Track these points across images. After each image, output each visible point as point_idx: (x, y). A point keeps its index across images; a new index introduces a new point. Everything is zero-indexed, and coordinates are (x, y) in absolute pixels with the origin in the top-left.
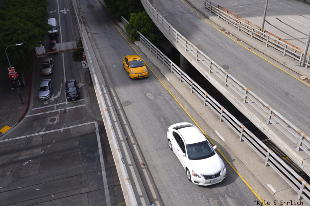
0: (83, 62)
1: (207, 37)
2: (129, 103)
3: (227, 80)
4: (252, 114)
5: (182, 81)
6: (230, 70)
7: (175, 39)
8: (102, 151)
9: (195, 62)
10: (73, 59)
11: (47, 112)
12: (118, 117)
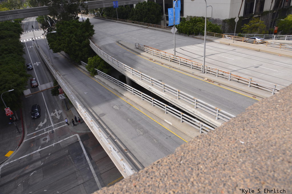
0: (59, 95)
1: (142, 65)
2: (103, 115)
4: (184, 104)
5: (134, 95)
7: (123, 69)
8: (87, 153)
10: (52, 94)
11: (40, 135)
12: (100, 124)
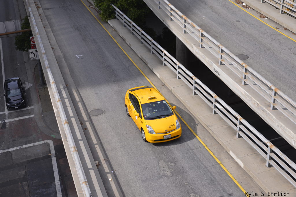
1: (215, 12)
2: (100, 112)
3: (245, 76)
4: (283, 125)
5: (179, 78)
6: (249, 60)
7: (168, 16)
8: (61, 185)
9: (198, 50)
10: (16, 46)
12: (85, 133)
